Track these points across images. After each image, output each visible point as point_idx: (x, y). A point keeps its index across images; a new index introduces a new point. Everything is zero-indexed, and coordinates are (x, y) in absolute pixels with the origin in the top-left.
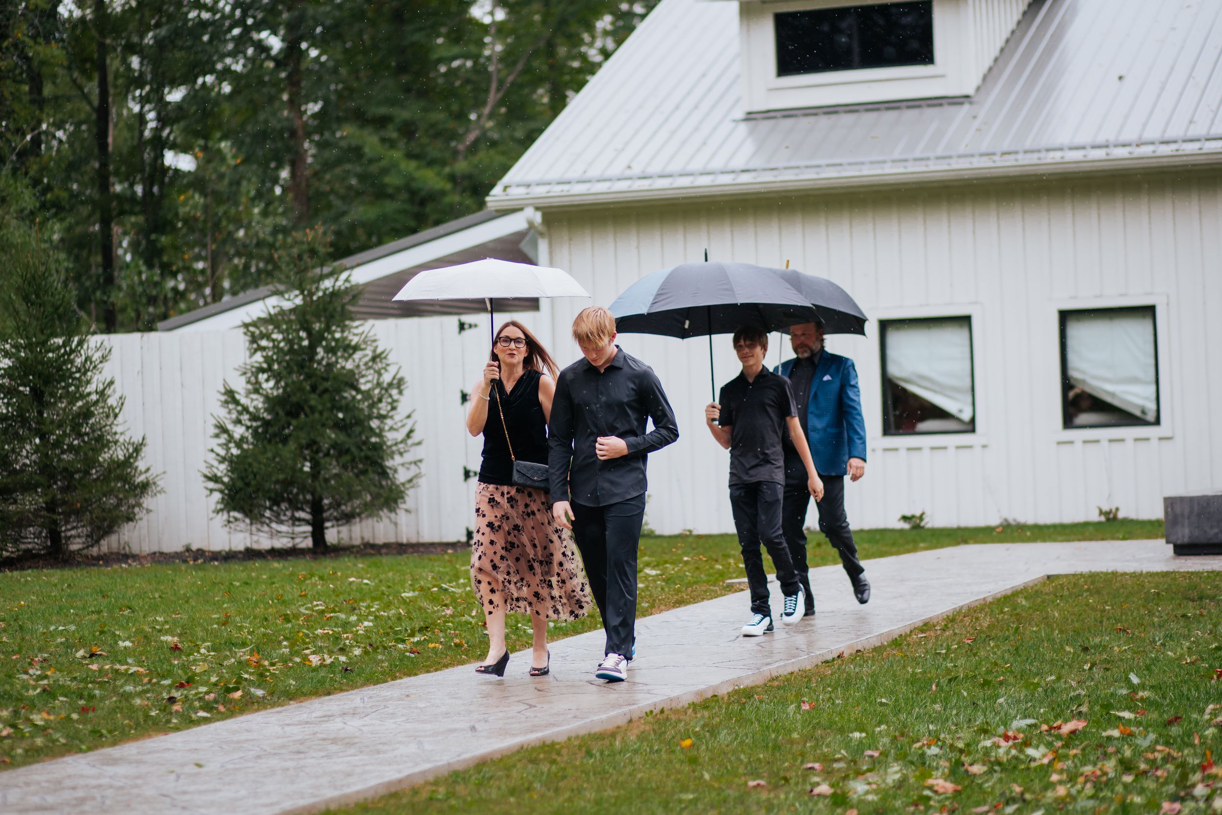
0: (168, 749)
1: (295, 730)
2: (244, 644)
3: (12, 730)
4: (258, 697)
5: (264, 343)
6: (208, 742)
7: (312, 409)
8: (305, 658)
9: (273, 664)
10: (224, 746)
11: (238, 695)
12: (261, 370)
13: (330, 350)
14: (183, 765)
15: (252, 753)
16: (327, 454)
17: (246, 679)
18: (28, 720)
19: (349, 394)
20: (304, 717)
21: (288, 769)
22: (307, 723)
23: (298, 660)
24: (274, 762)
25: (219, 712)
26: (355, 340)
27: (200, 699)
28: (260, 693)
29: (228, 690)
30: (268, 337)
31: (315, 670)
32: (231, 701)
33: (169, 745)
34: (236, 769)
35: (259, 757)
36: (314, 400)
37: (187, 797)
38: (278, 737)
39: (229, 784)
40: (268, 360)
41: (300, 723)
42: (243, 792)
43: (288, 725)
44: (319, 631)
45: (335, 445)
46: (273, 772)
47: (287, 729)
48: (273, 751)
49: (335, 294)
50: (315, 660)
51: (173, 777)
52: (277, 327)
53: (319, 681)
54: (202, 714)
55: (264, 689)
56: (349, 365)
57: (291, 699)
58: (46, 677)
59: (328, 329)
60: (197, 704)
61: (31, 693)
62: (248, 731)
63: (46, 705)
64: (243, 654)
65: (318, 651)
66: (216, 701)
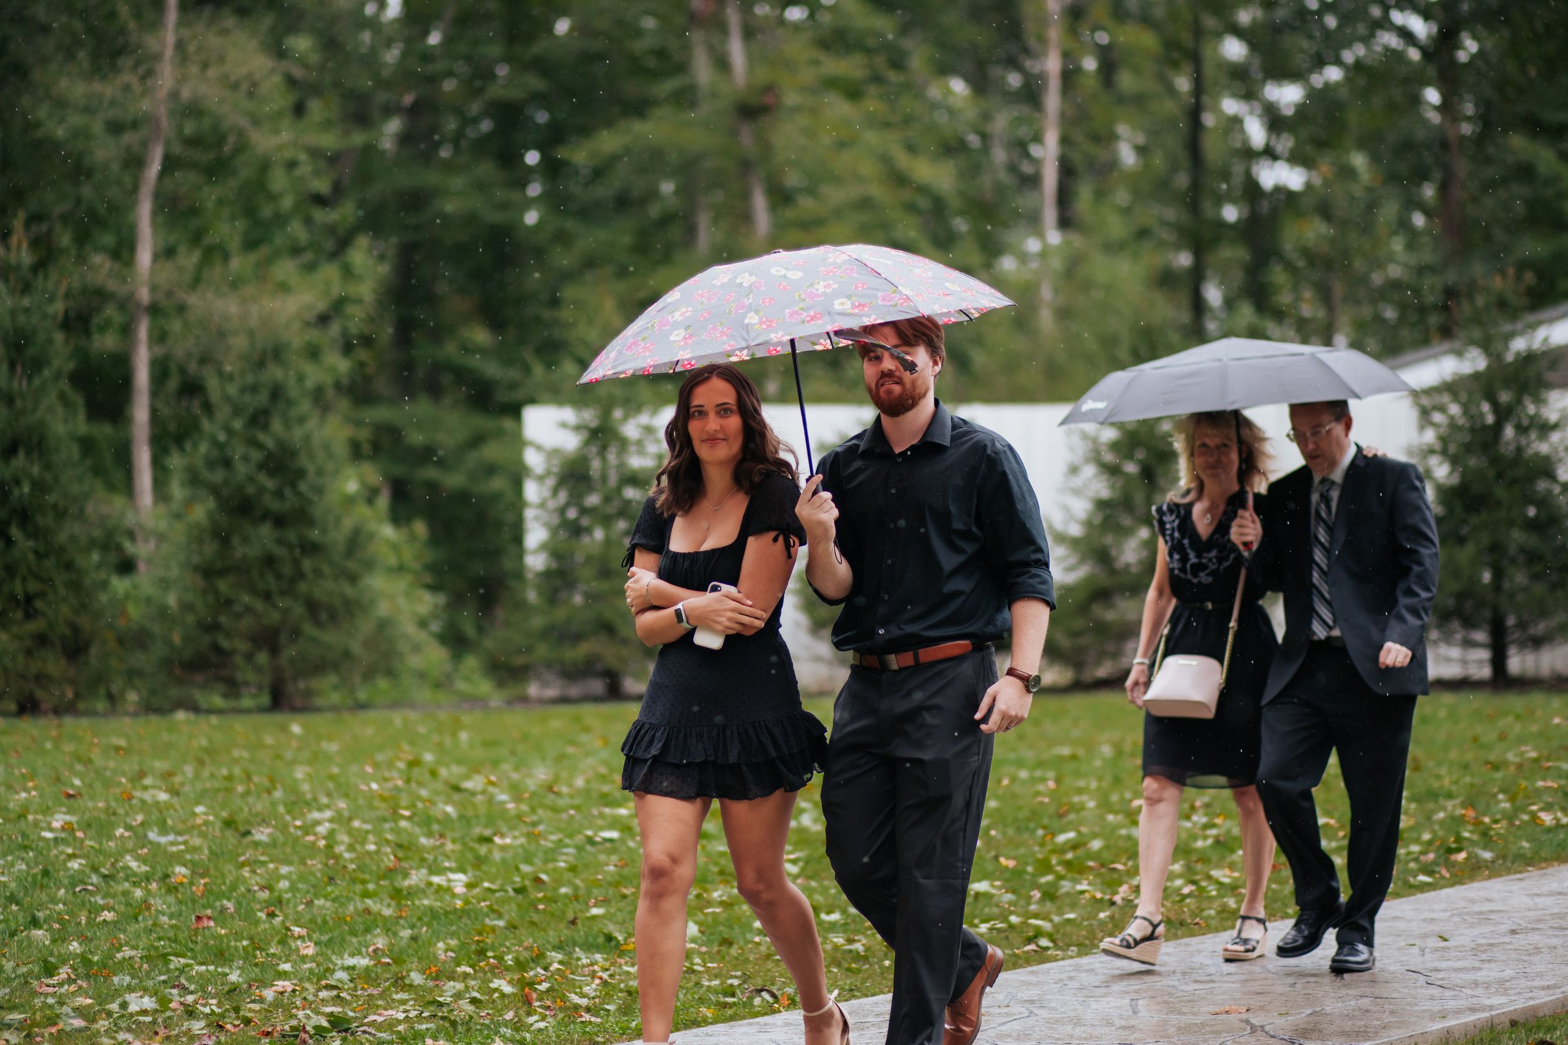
0: (1395, 918)
1: (1549, 901)
2: (1450, 796)
3: (1194, 888)
4: (1486, 861)
5: (1438, 417)
6: (1445, 911)
7: (1498, 503)
8: (1534, 816)
9: (1496, 822)
10: (1466, 917)
11: (1462, 856)
12: (1431, 451)
13: (1521, 429)
14: (1424, 936)
15: (1503, 926)
16: (1513, 561)
17: (1466, 839)
18: (1209, 877)
19: (1542, 485)
20: (1555, 886)
21: (1555, 948)
22: (1560, 894)
23: (1526, 817)
24: (1535, 938)
25: (1442, 877)
26: (1553, 417)
27: (1416, 860)
28: (1487, 855)
29: (1450, 851)
30: (1442, 409)
31: (1549, 830)
32: (1454, 864)
33: (1398, 914)
34: (1491, 945)
35: (1513, 932)
36: (1500, 492)
37: (1441, 975)
38: (1529, 910)
39: (1489, 961)
40: (1443, 439)
41: (1551, 894)
42: (1509, 973)
43: (1537, 895)
44: (1540, 784)
45: (1522, 550)
46: (1538, 950)
47: (1537, 900)
48: (1530, 926)
49: (1529, 358)
50: (1547, 818)
51: (1415, 951)
52: (1455, 397)
53: (1559, 845)
54: (1423, 878)
55: (1491, 851)
56: (1544, 448)
57: (1529, 865)
58: (1214, 826)
59: (1519, 401)
60: (1412, 865)
61: (1200, 844)
62: (1489, 900)
63: (1223, 858)
64: (1453, 807)
65: (1548, 808)
66: (1435, 863)
